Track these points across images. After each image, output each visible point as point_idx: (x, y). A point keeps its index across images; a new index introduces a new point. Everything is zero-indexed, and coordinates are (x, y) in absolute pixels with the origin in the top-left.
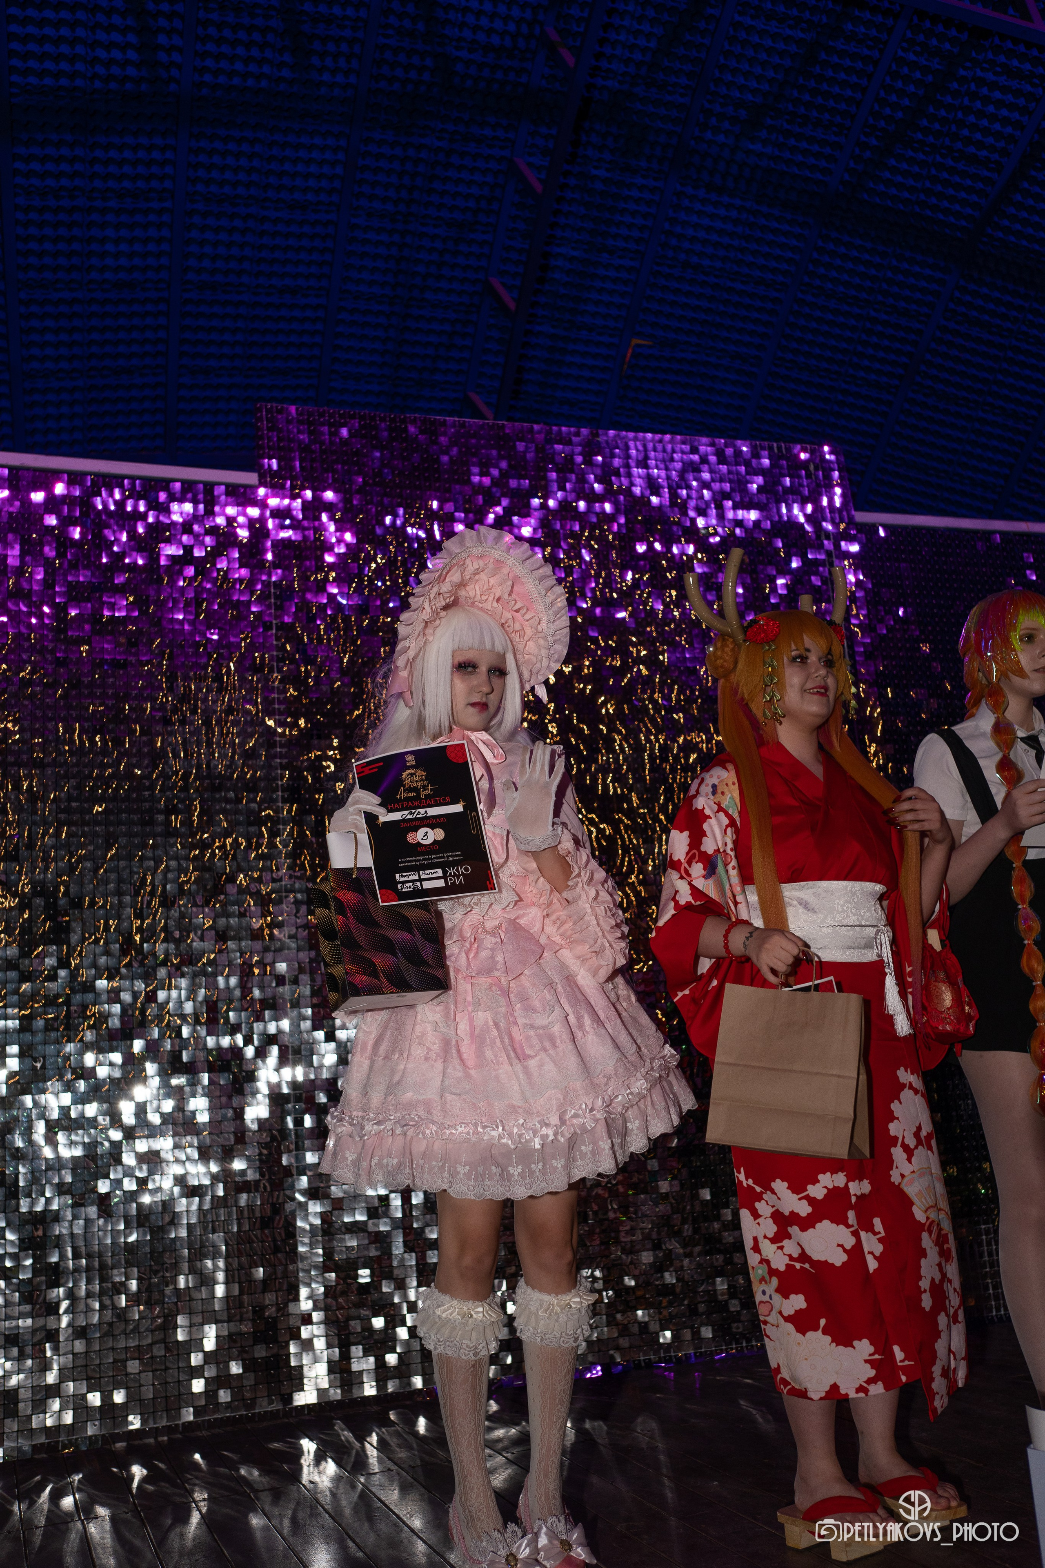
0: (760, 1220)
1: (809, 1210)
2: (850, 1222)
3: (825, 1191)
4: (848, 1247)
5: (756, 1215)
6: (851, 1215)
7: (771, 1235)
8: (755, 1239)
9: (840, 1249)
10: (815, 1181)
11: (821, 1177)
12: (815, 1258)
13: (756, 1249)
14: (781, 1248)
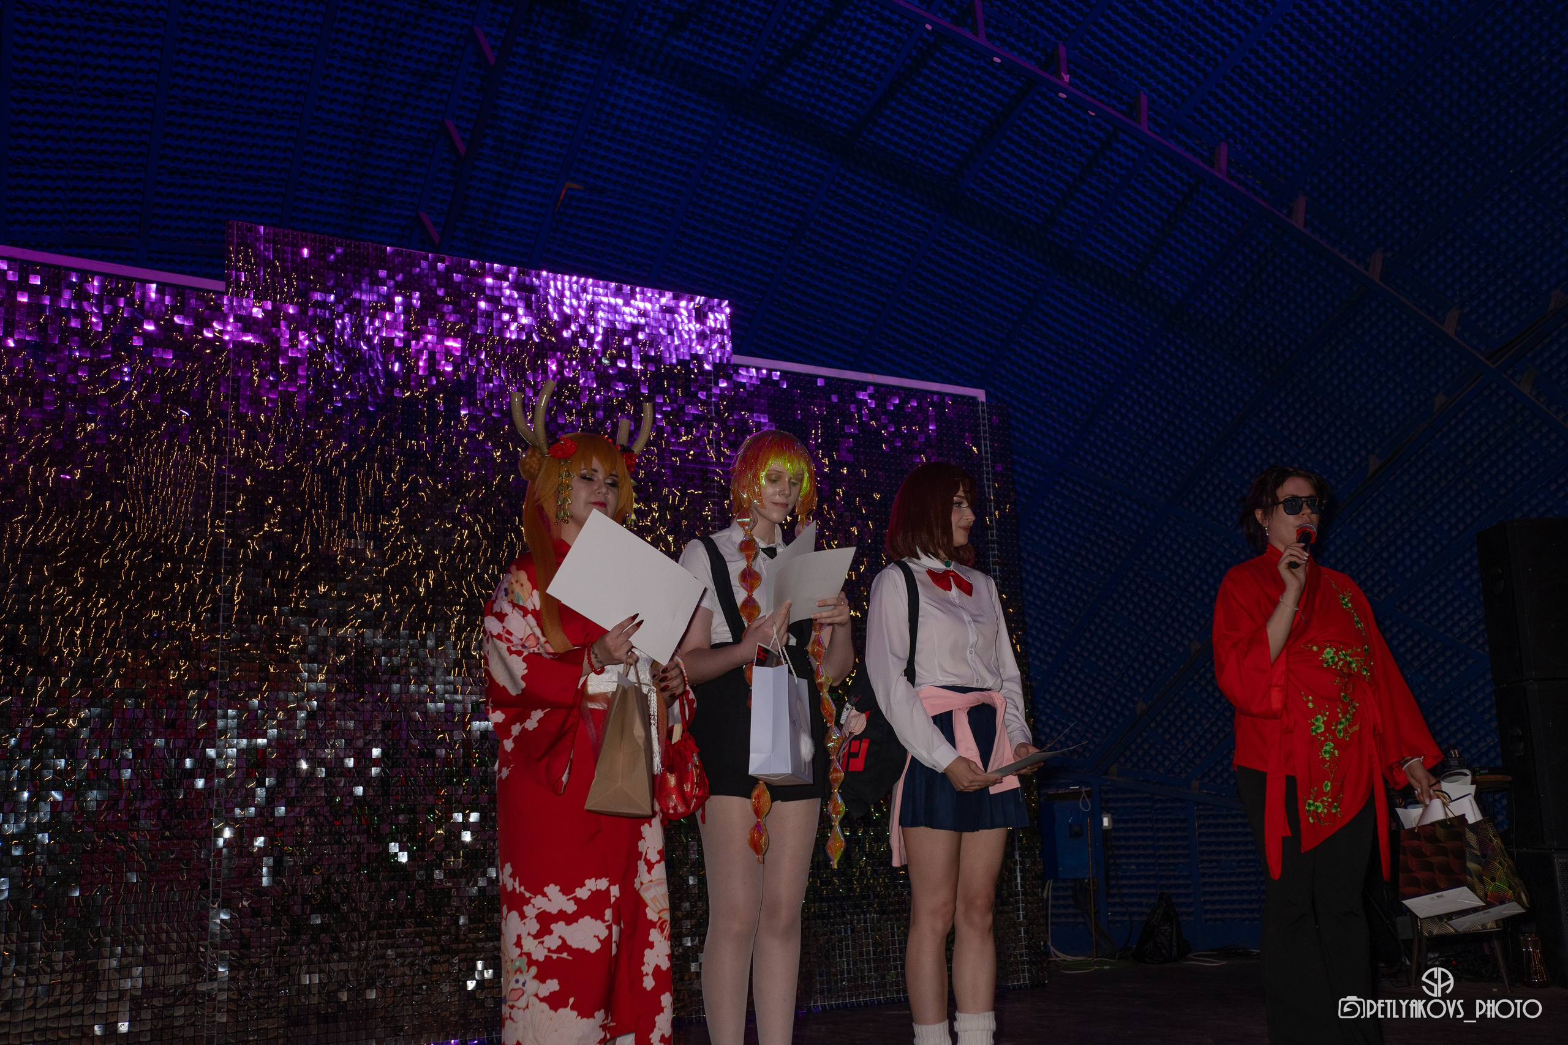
0: (525, 921)
1: (575, 908)
2: (606, 918)
3: (589, 893)
4: (602, 938)
5: (523, 916)
6: (608, 914)
7: (534, 932)
8: (519, 937)
9: (596, 939)
10: (582, 885)
11: (587, 882)
12: (574, 946)
13: (518, 944)
14: (542, 943)
